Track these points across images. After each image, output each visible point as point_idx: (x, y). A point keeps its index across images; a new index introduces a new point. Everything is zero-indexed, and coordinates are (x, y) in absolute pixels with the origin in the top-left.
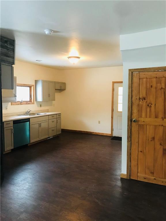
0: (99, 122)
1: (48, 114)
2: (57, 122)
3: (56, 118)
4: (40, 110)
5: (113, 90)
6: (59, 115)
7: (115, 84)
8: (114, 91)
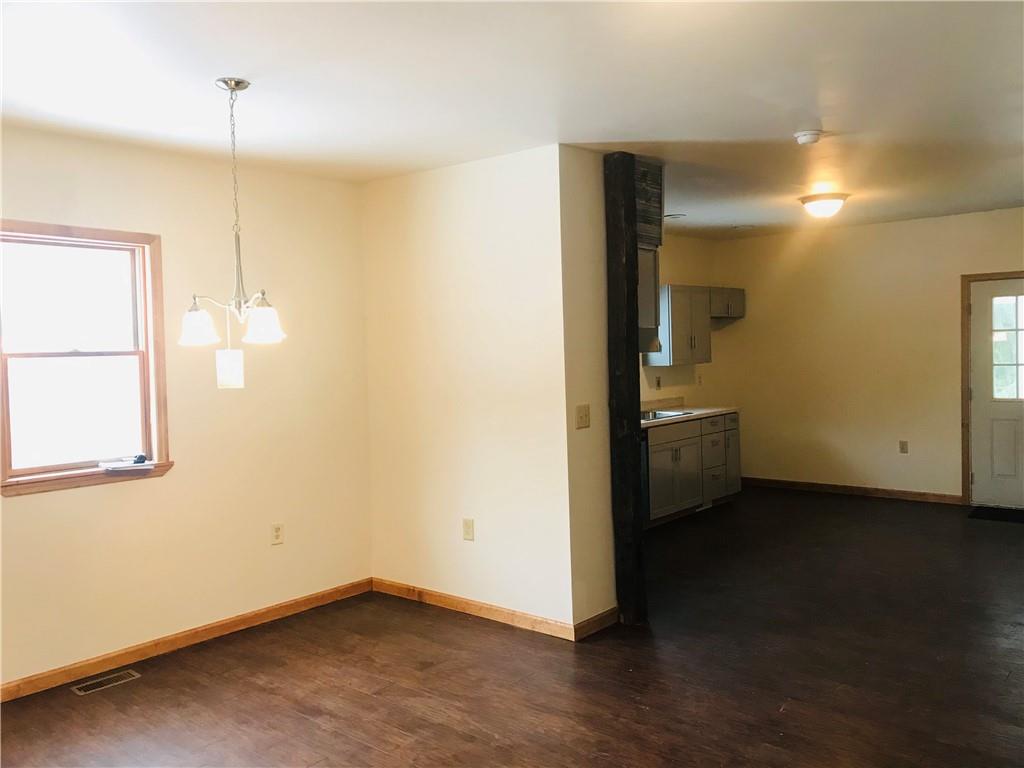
0: (904, 448)
1: (696, 413)
2: (727, 446)
3: (723, 429)
4: (657, 398)
5: (967, 310)
6: (733, 417)
7: (972, 284)
8: (970, 313)
